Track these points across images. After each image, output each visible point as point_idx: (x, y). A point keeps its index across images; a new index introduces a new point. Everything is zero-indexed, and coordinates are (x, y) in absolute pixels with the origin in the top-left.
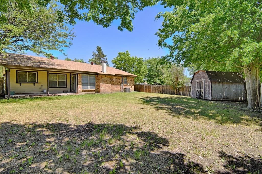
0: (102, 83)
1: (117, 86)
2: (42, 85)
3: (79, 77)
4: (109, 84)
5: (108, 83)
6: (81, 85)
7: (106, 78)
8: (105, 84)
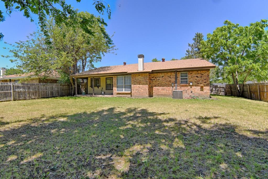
0: (135, 84)
1: (164, 88)
2: (102, 88)
3: (114, 80)
4: (144, 86)
5: (143, 84)
6: (116, 88)
7: (140, 78)
8: (138, 85)
